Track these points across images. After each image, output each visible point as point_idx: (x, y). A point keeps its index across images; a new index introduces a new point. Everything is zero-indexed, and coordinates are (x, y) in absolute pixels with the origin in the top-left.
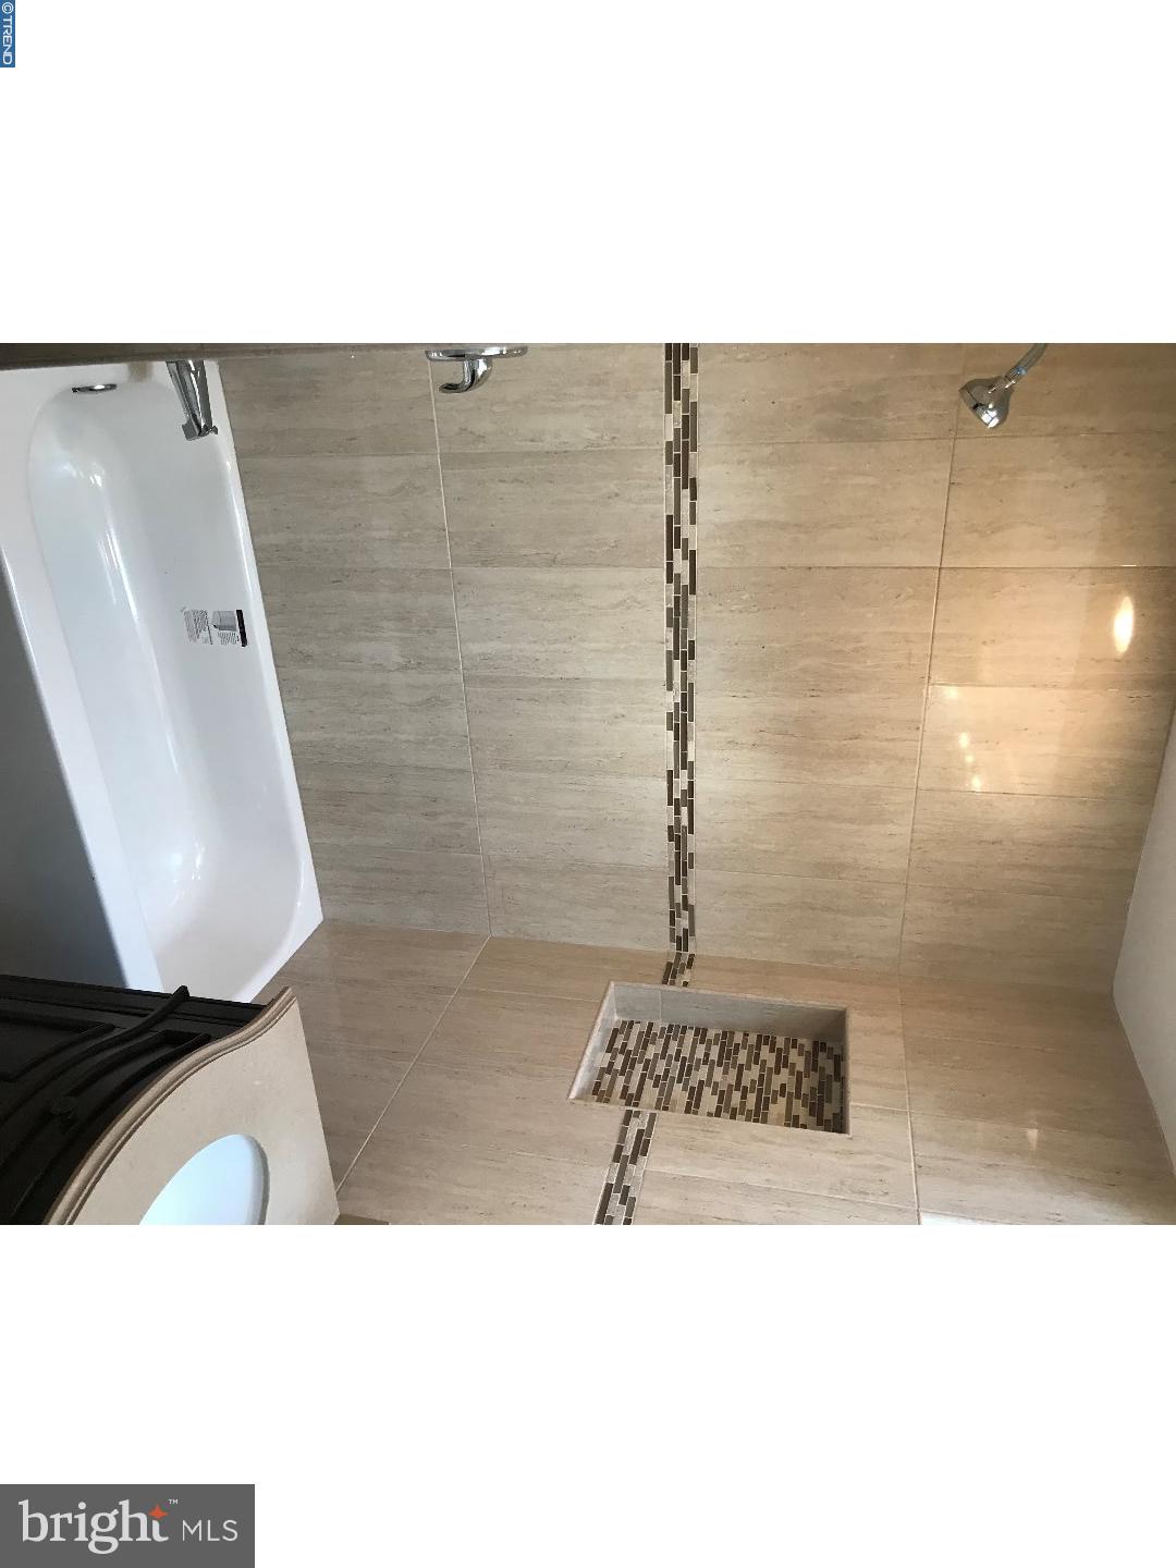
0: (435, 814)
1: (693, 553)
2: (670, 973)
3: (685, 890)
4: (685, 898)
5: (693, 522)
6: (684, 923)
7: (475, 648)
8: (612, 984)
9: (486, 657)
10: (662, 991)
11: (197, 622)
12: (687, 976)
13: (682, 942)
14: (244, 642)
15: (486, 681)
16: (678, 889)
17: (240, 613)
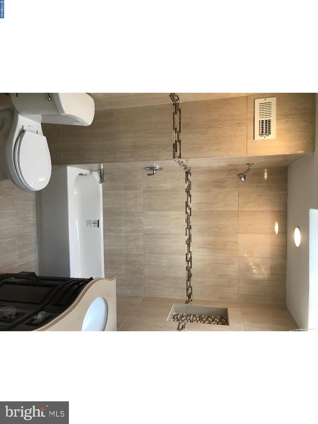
0: (134, 265)
1: (191, 208)
2: (187, 302)
3: (190, 283)
4: (190, 285)
5: (191, 202)
6: (190, 291)
7: (146, 227)
8: (174, 304)
9: (148, 229)
10: (186, 305)
11: (89, 222)
12: (191, 302)
13: (189, 296)
14: (98, 226)
15: (148, 234)
16: (188, 282)
17: (98, 221)
